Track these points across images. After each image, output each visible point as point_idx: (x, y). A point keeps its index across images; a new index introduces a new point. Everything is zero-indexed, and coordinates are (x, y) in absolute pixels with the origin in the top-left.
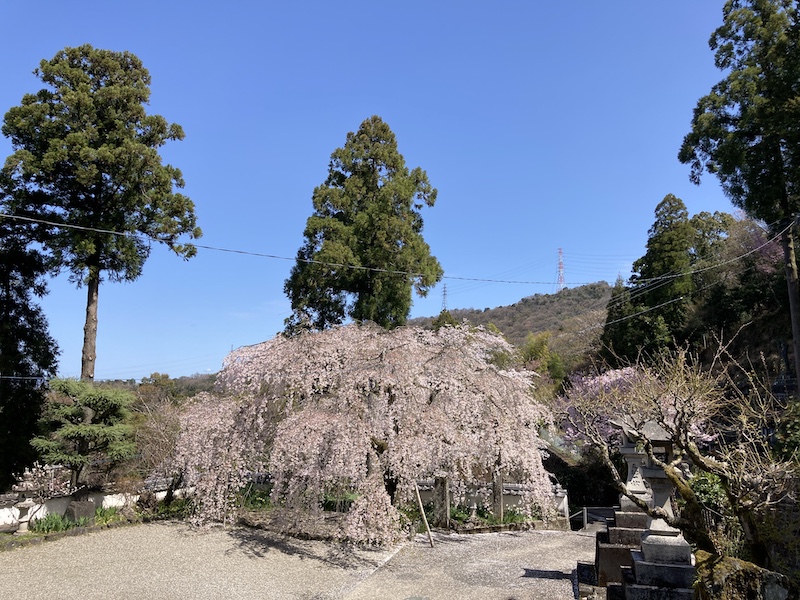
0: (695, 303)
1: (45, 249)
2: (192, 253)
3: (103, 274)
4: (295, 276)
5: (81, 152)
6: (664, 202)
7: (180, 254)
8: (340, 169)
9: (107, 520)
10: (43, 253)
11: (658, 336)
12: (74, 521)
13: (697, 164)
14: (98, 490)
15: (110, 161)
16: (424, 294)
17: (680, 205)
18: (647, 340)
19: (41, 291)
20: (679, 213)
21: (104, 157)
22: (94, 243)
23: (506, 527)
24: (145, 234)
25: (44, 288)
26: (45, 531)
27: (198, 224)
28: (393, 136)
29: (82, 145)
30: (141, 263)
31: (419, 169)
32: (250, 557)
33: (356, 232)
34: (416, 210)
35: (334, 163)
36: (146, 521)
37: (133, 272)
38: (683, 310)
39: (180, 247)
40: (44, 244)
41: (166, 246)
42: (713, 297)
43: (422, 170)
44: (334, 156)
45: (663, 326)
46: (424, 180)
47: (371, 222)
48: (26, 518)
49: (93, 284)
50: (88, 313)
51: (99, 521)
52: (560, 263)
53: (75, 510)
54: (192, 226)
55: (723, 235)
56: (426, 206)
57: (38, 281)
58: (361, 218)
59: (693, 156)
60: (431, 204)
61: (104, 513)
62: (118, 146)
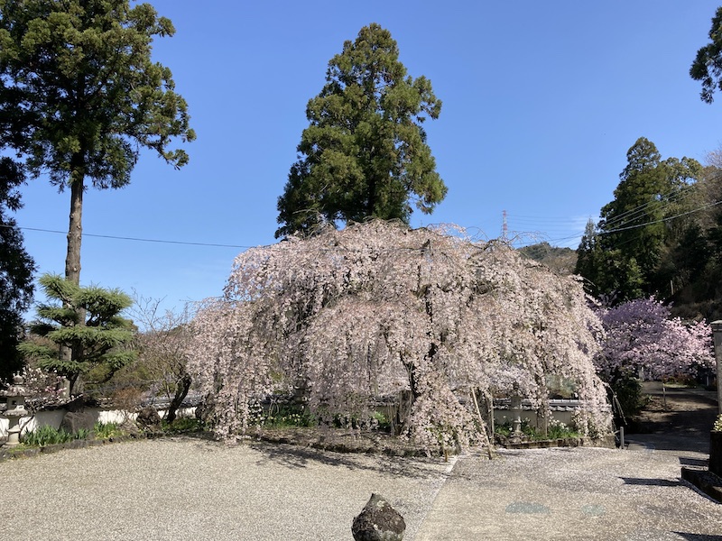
0: (667, 245)
1: (19, 156)
2: (184, 161)
3: (87, 180)
4: (289, 193)
5: (65, 33)
6: (636, 146)
7: (170, 161)
8: (336, 78)
9: (107, 434)
10: (17, 160)
11: (631, 278)
12: (71, 433)
13: (709, 82)
14: (92, 405)
15: (97, 45)
16: (430, 211)
17: (652, 148)
18: (617, 284)
19: (14, 203)
20: (652, 155)
21: (91, 40)
22: (79, 140)
23: (554, 443)
24: (133, 137)
25: (17, 200)
26: (39, 444)
27: (191, 125)
28: (395, 43)
29: (66, 25)
30: (129, 170)
31: (423, 78)
32: (290, 468)
33: (358, 142)
34: (419, 124)
35: (332, 71)
36: (150, 436)
37: (120, 179)
38: (656, 253)
39: (170, 153)
40: (18, 150)
41: (155, 151)
42: (687, 238)
43: (427, 79)
44: (333, 63)
45: (635, 268)
46: (429, 89)
47: (375, 132)
48: (16, 428)
49: (77, 190)
50: (72, 219)
51: (99, 436)
52: (505, 225)
53: (73, 421)
54: (184, 127)
55: (690, 182)
56: (428, 118)
57: (11, 193)
58: (365, 127)
59: (705, 73)
60: (435, 116)
61: (102, 427)
62: (105, 30)
